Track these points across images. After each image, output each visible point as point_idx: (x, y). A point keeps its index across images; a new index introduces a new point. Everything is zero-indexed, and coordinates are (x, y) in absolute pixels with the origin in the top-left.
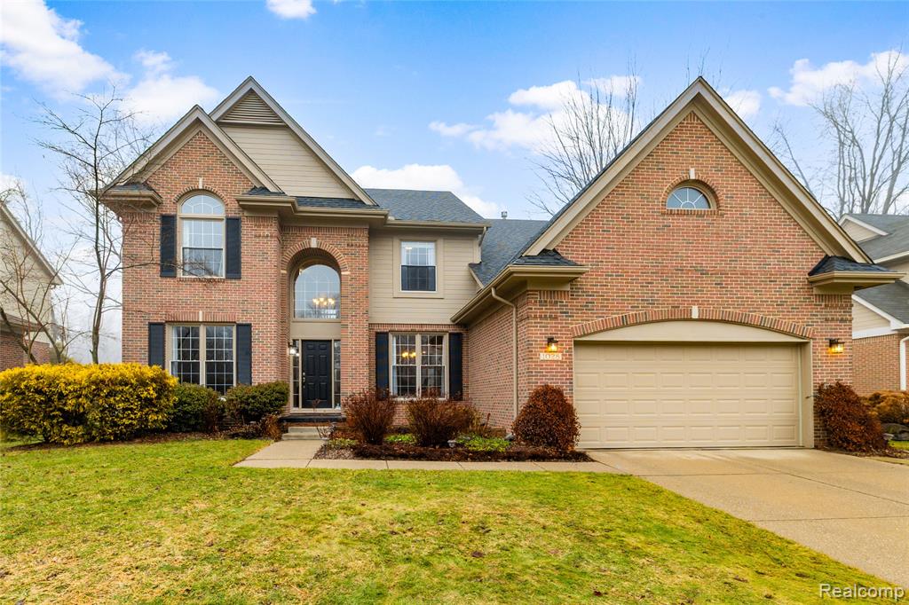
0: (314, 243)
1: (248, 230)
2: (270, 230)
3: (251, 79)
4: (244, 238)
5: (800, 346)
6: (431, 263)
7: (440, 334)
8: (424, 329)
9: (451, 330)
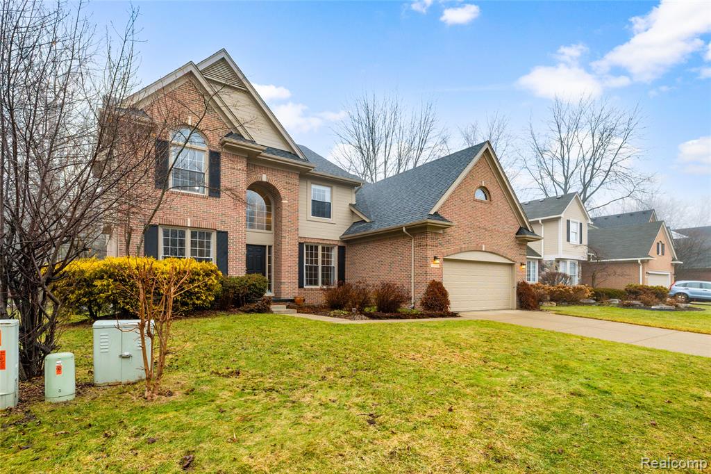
0: (264, 178)
1: (225, 164)
2: (242, 165)
3: (224, 50)
4: (222, 168)
5: (511, 265)
6: (327, 200)
7: (332, 246)
8: (324, 242)
9: (340, 244)
